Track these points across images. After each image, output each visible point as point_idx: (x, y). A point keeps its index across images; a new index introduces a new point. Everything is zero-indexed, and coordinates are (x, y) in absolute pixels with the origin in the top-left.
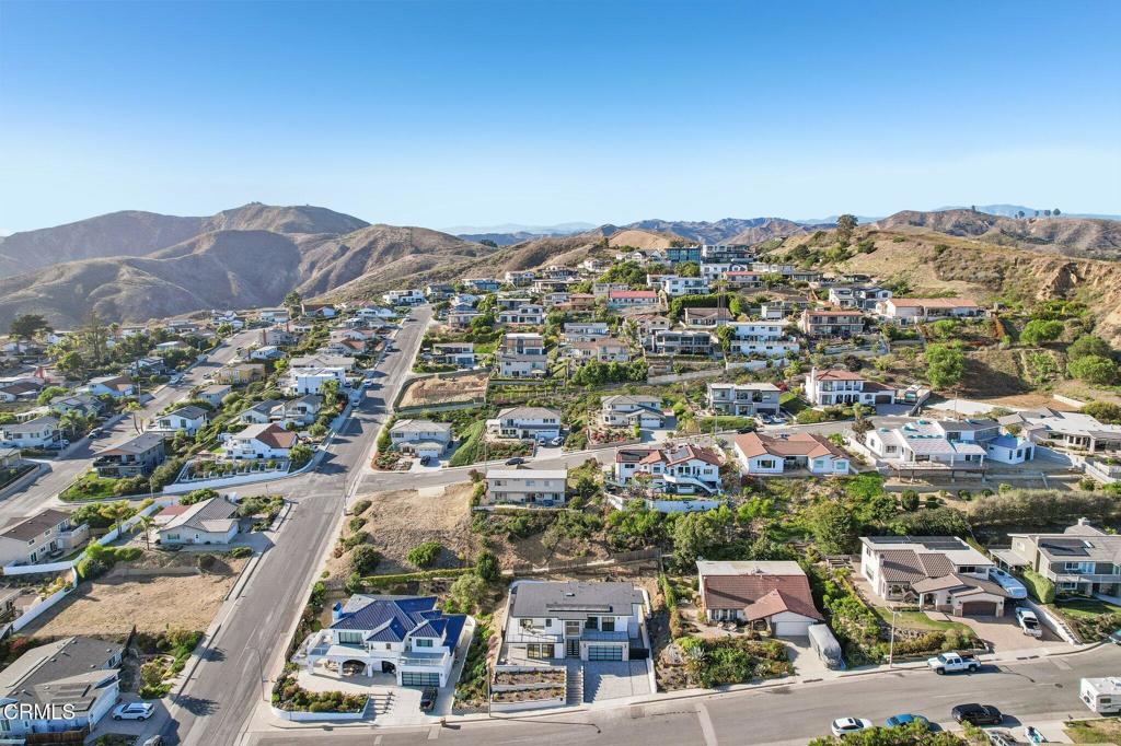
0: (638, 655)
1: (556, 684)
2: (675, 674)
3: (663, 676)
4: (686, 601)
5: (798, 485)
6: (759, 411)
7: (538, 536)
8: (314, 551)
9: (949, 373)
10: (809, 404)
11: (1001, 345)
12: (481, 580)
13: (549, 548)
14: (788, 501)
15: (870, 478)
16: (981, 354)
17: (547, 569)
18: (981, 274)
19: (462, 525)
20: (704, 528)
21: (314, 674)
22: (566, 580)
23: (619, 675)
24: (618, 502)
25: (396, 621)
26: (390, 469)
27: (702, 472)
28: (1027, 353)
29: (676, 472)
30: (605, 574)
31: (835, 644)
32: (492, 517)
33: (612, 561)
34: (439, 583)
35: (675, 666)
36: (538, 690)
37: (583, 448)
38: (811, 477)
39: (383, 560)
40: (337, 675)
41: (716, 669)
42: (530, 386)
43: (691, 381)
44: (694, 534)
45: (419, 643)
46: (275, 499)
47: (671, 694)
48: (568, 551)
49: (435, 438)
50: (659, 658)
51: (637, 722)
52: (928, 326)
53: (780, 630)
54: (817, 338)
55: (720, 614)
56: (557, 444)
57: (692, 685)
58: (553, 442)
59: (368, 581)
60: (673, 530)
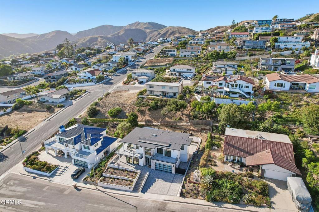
0: (180, 171)
1: (131, 179)
2: (193, 188)
3: (186, 188)
4: (216, 148)
6: (283, 69)
7: (161, 110)
10: (311, 67)
12: (128, 124)
13: (164, 115)
14: (290, 104)
19: (132, 102)
20: (235, 111)
21: (48, 153)
22: (166, 130)
23: (166, 181)
24: (199, 98)
25: (79, 136)
26: (127, 84)
27: (244, 87)
29: (230, 86)
30: (184, 129)
32: (144, 100)
33: (189, 124)
34: (115, 124)
35: (195, 183)
36: (122, 180)
38: (306, 93)
39: (99, 113)
40: (55, 155)
43: (254, 59)
44: (228, 114)
45: (85, 147)
46: (84, 91)
47: (187, 200)
48: (172, 117)
49: (146, 75)
50: (189, 177)
53: (267, 175)
55: (232, 158)
56: (190, 79)
57: (201, 197)
58: (188, 78)
59: (90, 120)
60: (220, 112)
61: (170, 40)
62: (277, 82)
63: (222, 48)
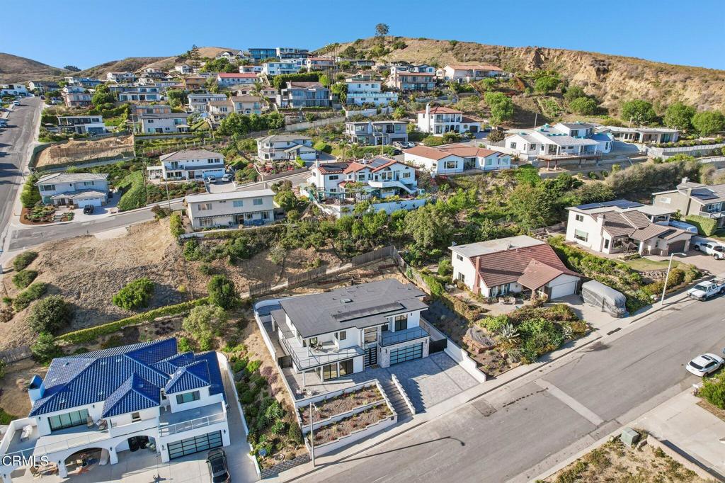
0: (437, 347)
1: (375, 403)
2: (493, 357)
3: (482, 362)
4: (451, 287)
5: (479, 179)
6: (394, 140)
7: (264, 253)
9: (506, 111)
10: (427, 134)
11: (525, 95)
12: (219, 309)
13: (279, 264)
15: (528, 169)
17: (286, 284)
18: (487, 57)
19: (171, 257)
22: (310, 292)
24: (336, 210)
25: (137, 380)
27: (401, 175)
28: (541, 99)
30: (348, 279)
31: (620, 294)
32: (205, 243)
33: (349, 265)
34: (163, 323)
35: (490, 349)
36: (358, 415)
37: (256, 180)
38: (486, 173)
39: (78, 311)
41: (532, 341)
42: (177, 139)
43: (323, 127)
45: (180, 400)
47: (501, 379)
48: (299, 264)
49: (94, 187)
51: (494, 418)
52: (477, 83)
53: (555, 294)
54: (407, 92)
55: (496, 291)
56: (227, 180)
57: (515, 365)
58: (223, 179)
59: (65, 339)
60: (404, 226)
61: (23, 89)
62: (447, 160)
63: (245, 106)
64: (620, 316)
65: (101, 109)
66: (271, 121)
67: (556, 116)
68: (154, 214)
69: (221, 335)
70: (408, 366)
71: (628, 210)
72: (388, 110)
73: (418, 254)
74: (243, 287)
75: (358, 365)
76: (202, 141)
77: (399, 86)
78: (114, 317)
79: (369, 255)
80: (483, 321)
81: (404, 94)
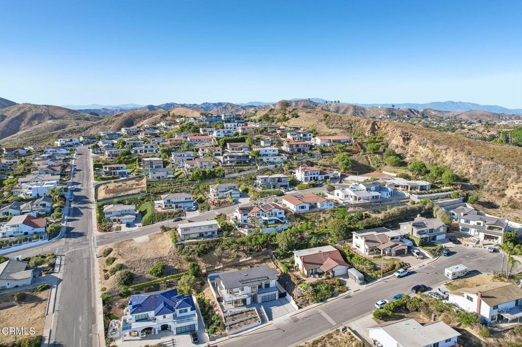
0: (282, 296)
1: (253, 316)
2: (303, 300)
3: (298, 302)
4: (292, 269)
5: (316, 214)
6: (281, 186)
7: (212, 252)
8: (88, 279)
9: (347, 165)
10: (300, 182)
11: (361, 153)
12: (193, 277)
13: (219, 257)
14: (315, 221)
15: (342, 209)
16: (355, 157)
17: (222, 266)
18: (344, 126)
19: (172, 253)
22: (233, 270)
24: (246, 231)
25: (165, 304)
26: (109, 231)
27: (278, 214)
28: (370, 156)
30: (249, 264)
31: (361, 275)
32: (186, 246)
33: (250, 258)
34: (170, 282)
35: (302, 296)
36: (246, 320)
37: (209, 210)
38: (320, 211)
39: (135, 276)
40: (138, 338)
41: (319, 294)
42: (168, 183)
43: (245, 176)
45: (180, 312)
46: (49, 255)
47: (305, 309)
48: (228, 257)
49: (130, 213)
50: (294, 295)
51: (298, 323)
52: (334, 147)
53: (336, 275)
54: (293, 154)
55: (311, 271)
56: (195, 209)
57: (311, 303)
58: (193, 209)
59: (132, 288)
60: (276, 240)
61: (77, 141)
62: (301, 205)
63: (204, 164)
64: (361, 284)
65: (124, 159)
66: (217, 173)
67: (378, 166)
68: (161, 229)
69: (194, 288)
70: (269, 303)
71: (380, 233)
72: (281, 165)
73: (281, 253)
74: (203, 267)
75: (249, 301)
76: (181, 184)
77: (288, 150)
78: (149, 280)
79: (260, 253)
80: (301, 285)
81: (290, 155)
